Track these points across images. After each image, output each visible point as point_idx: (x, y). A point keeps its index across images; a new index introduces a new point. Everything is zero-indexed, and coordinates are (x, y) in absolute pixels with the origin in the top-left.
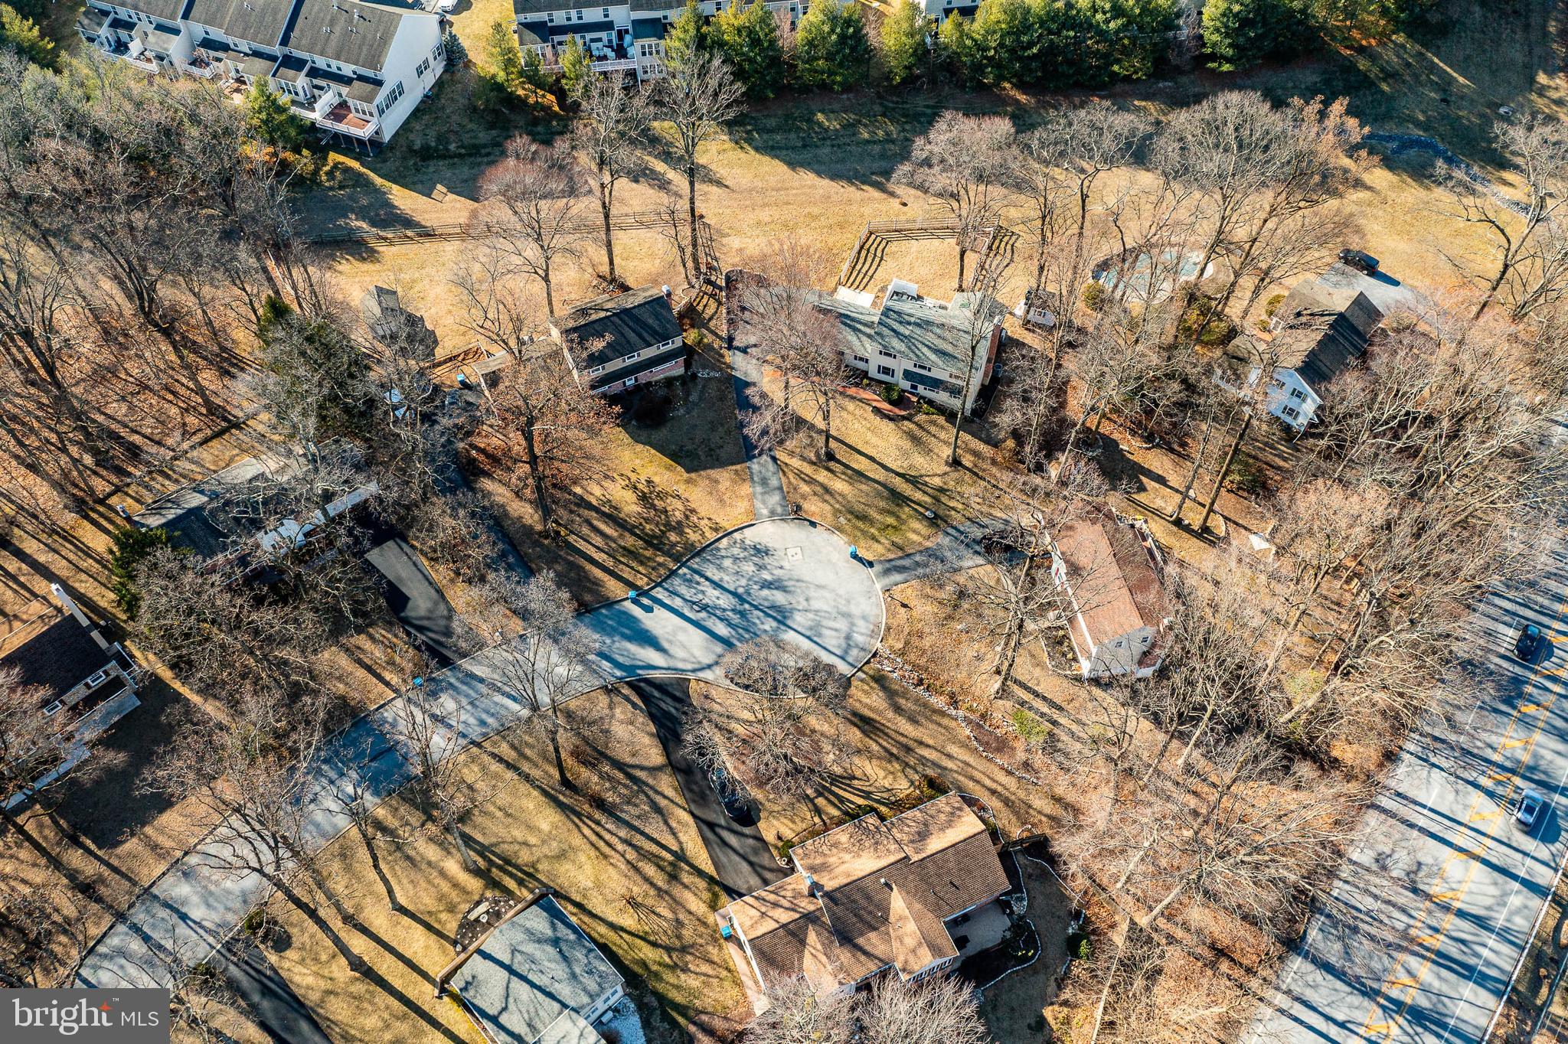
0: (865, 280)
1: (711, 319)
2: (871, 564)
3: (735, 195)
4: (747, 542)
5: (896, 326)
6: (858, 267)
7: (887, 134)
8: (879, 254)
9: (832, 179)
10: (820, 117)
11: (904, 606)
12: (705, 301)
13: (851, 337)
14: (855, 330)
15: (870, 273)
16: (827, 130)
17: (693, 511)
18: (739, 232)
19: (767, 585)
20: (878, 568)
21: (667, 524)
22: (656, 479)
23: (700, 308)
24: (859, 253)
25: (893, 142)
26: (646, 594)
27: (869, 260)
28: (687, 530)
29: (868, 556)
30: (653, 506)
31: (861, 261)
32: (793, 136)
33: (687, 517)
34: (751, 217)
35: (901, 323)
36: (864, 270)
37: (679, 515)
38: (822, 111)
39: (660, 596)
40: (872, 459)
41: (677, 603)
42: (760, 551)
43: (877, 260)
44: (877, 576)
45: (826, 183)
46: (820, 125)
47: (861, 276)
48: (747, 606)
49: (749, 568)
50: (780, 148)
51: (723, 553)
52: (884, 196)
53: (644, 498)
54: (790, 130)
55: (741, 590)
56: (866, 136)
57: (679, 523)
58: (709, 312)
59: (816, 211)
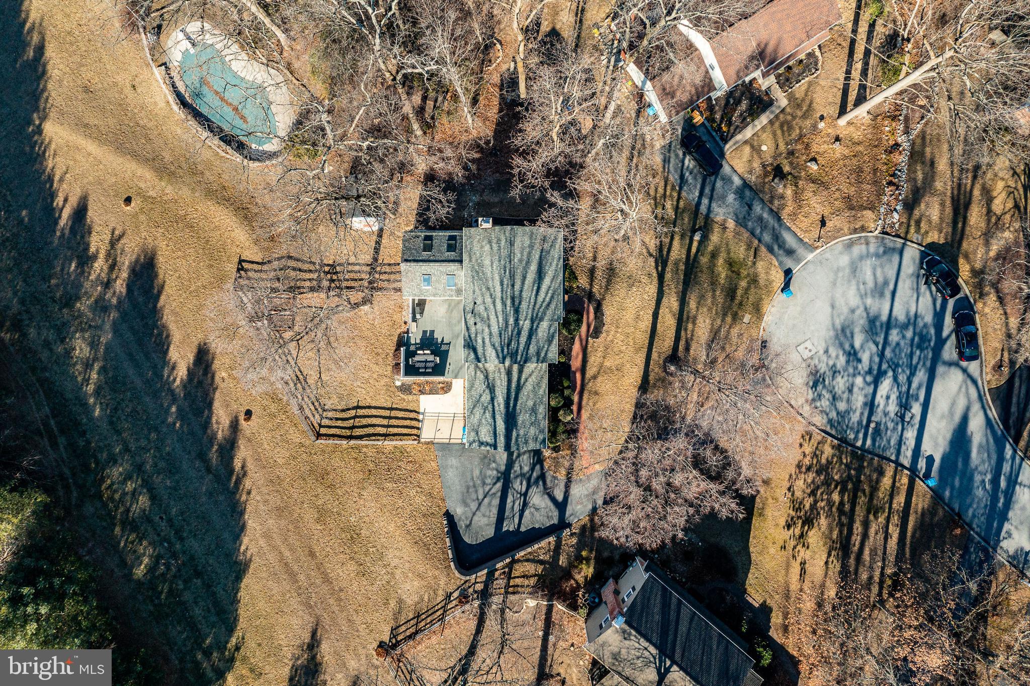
0: (401, 414)
1: (541, 562)
2: (788, 273)
3: (326, 621)
4: (810, 396)
5: (523, 339)
6: (382, 430)
7: (128, 477)
8: (352, 413)
9: (242, 513)
10: (140, 571)
11: (823, 223)
12: (518, 581)
13: (528, 387)
14: (519, 388)
15: (386, 413)
16: (156, 559)
17: (799, 466)
18: (389, 588)
19: (853, 355)
20: (789, 263)
21: (827, 483)
22: (782, 522)
23: (533, 581)
24: (360, 437)
25: (139, 468)
26: (913, 470)
27: (365, 421)
28: (824, 461)
29: (778, 278)
30: (813, 506)
31: (371, 430)
32: (187, 596)
33: (809, 469)
34: (356, 588)
35: (519, 333)
36: (385, 422)
37: (811, 476)
38: (129, 576)
39: (909, 453)
40: (655, 315)
41: (910, 435)
42: (817, 380)
43: (361, 412)
44: (798, 261)
45: (252, 522)
46: (151, 569)
47: (393, 422)
48: (884, 366)
49: (840, 383)
50: (216, 603)
51: (833, 415)
52: (242, 443)
53: (809, 521)
54: (182, 603)
55: (869, 379)
56: (143, 501)
57: (818, 473)
58: (530, 568)
59: (310, 515)
